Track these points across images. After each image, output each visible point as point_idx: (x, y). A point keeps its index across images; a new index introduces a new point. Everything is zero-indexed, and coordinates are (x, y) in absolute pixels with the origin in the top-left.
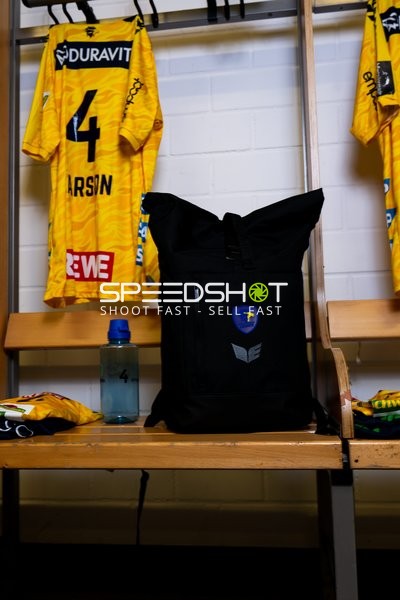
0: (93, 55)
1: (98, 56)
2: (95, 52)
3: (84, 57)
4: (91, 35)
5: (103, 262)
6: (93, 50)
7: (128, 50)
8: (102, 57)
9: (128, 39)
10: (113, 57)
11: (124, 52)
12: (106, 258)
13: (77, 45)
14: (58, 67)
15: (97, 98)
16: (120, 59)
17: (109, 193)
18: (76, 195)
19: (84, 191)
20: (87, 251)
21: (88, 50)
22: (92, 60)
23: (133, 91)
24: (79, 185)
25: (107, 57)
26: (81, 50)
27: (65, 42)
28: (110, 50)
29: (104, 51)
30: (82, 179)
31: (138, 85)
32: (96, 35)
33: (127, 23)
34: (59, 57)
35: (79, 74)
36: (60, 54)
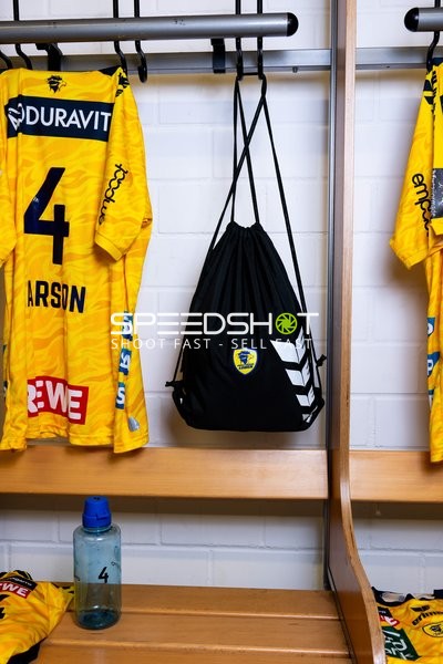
0: (58, 117)
1: (66, 121)
2: (61, 114)
3: (47, 119)
4: (55, 89)
5: (74, 399)
6: (58, 110)
7: (107, 115)
8: (70, 122)
9: (107, 100)
10: (85, 124)
11: (101, 118)
12: (79, 394)
13: (37, 102)
14: (11, 132)
15: (64, 179)
16: (96, 127)
17: (81, 310)
18: (38, 304)
19: (49, 300)
20: (52, 375)
21: (52, 110)
22: (57, 125)
23: (114, 184)
24: (42, 291)
25: (77, 122)
26: (43, 109)
27: (21, 98)
28: (81, 112)
29: (74, 114)
30: (45, 284)
31: (120, 175)
32: (62, 89)
33: (106, 77)
34: (12, 119)
35: (40, 144)
36: (13, 114)
